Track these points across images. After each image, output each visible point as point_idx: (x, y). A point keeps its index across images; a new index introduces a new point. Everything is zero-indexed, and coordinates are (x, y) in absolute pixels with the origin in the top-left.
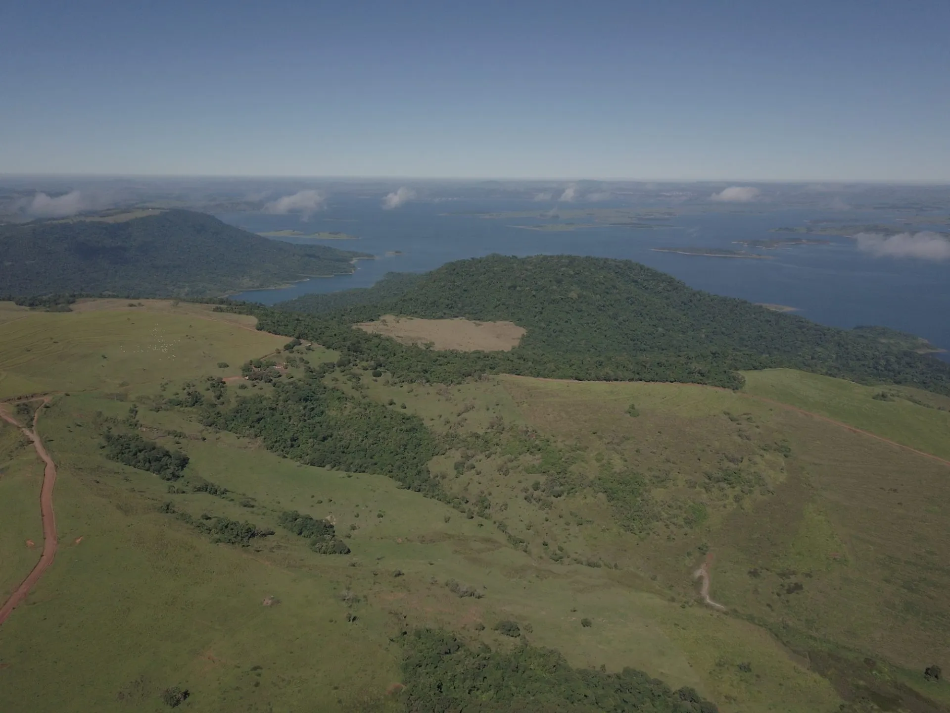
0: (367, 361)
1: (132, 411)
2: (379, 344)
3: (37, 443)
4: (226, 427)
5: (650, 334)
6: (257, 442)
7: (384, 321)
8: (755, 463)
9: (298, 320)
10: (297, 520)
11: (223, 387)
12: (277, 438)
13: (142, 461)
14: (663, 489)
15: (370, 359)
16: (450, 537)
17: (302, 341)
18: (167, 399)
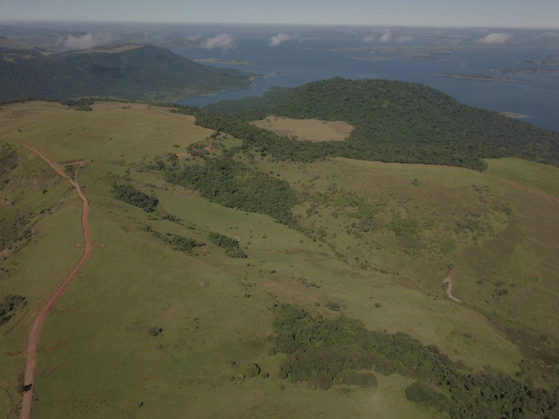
0: (258, 146)
1: (127, 172)
2: (265, 136)
3: (78, 189)
4: (179, 183)
5: (430, 132)
6: (196, 192)
7: (268, 120)
8: (488, 218)
9: (219, 119)
10: (219, 238)
11: (177, 159)
12: (207, 191)
13: (133, 201)
14: (429, 231)
15: (259, 145)
16: (303, 251)
17: (221, 132)
18: (146, 165)
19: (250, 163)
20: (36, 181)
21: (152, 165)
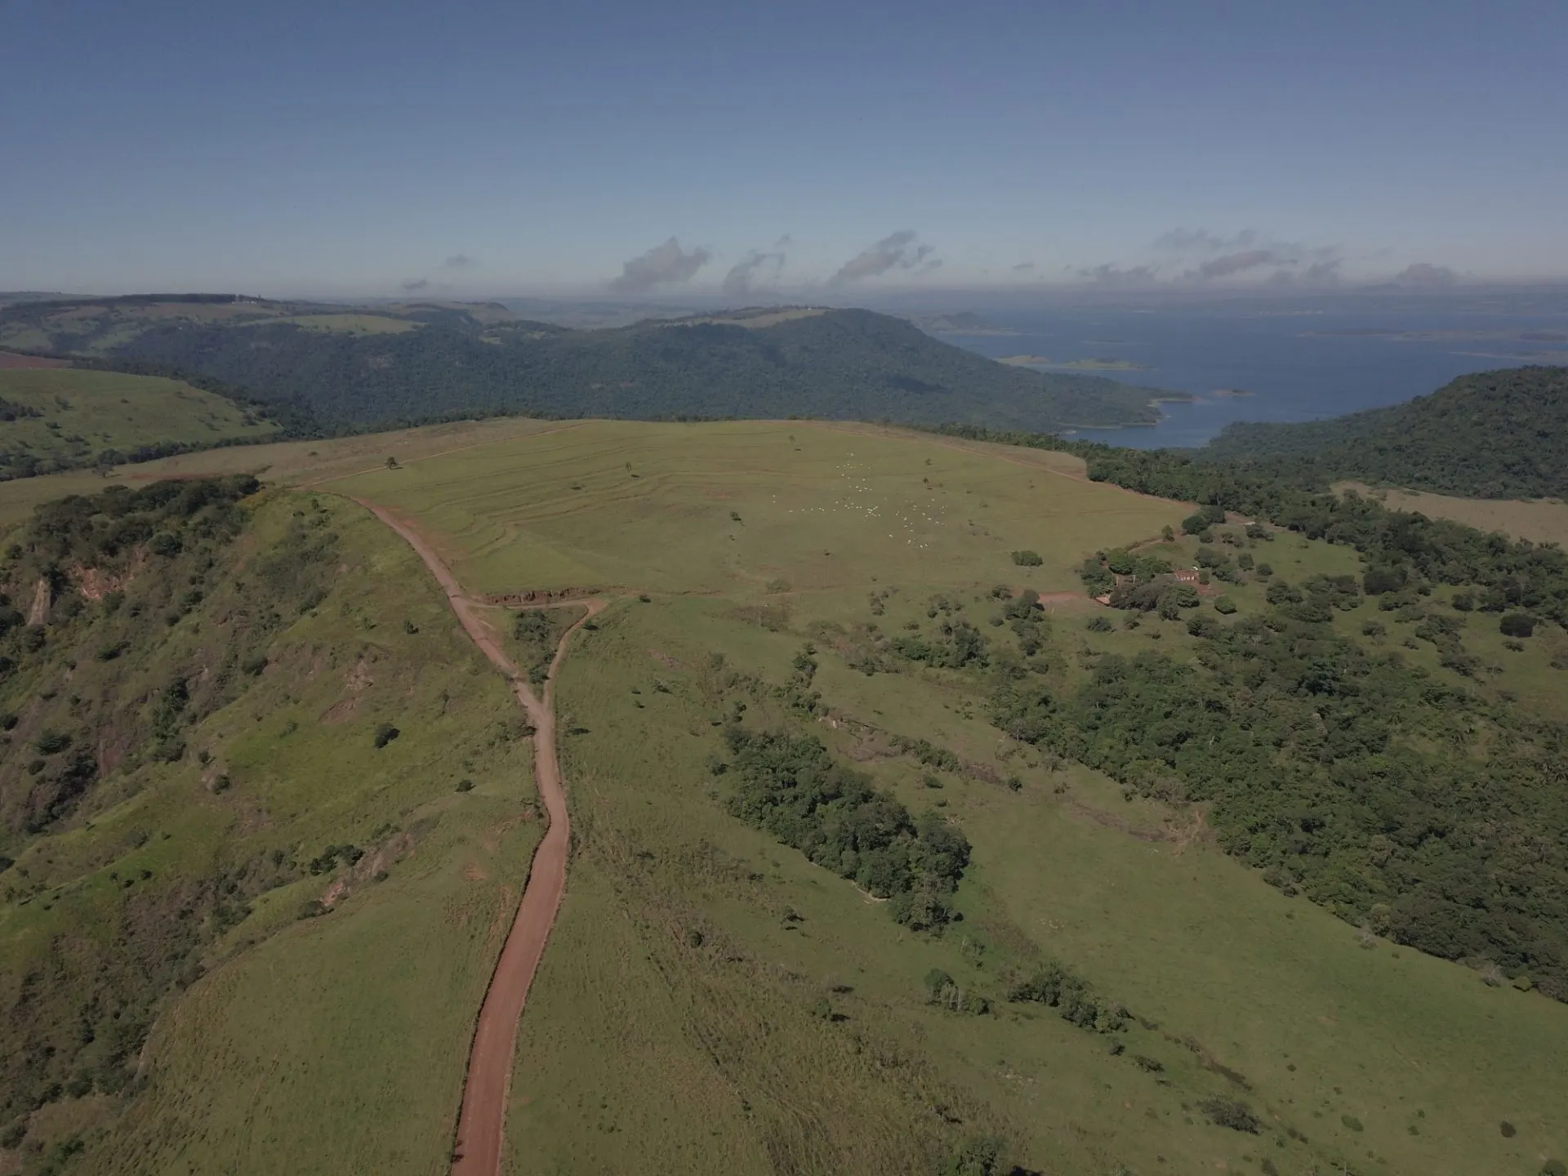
0: (1460, 583)
1: (801, 663)
3: (543, 740)
11: (1040, 620)
13: (832, 839)
17: (1228, 515)
18: (889, 640)
19: (1445, 665)
20: (363, 677)
21: (919, 640)
